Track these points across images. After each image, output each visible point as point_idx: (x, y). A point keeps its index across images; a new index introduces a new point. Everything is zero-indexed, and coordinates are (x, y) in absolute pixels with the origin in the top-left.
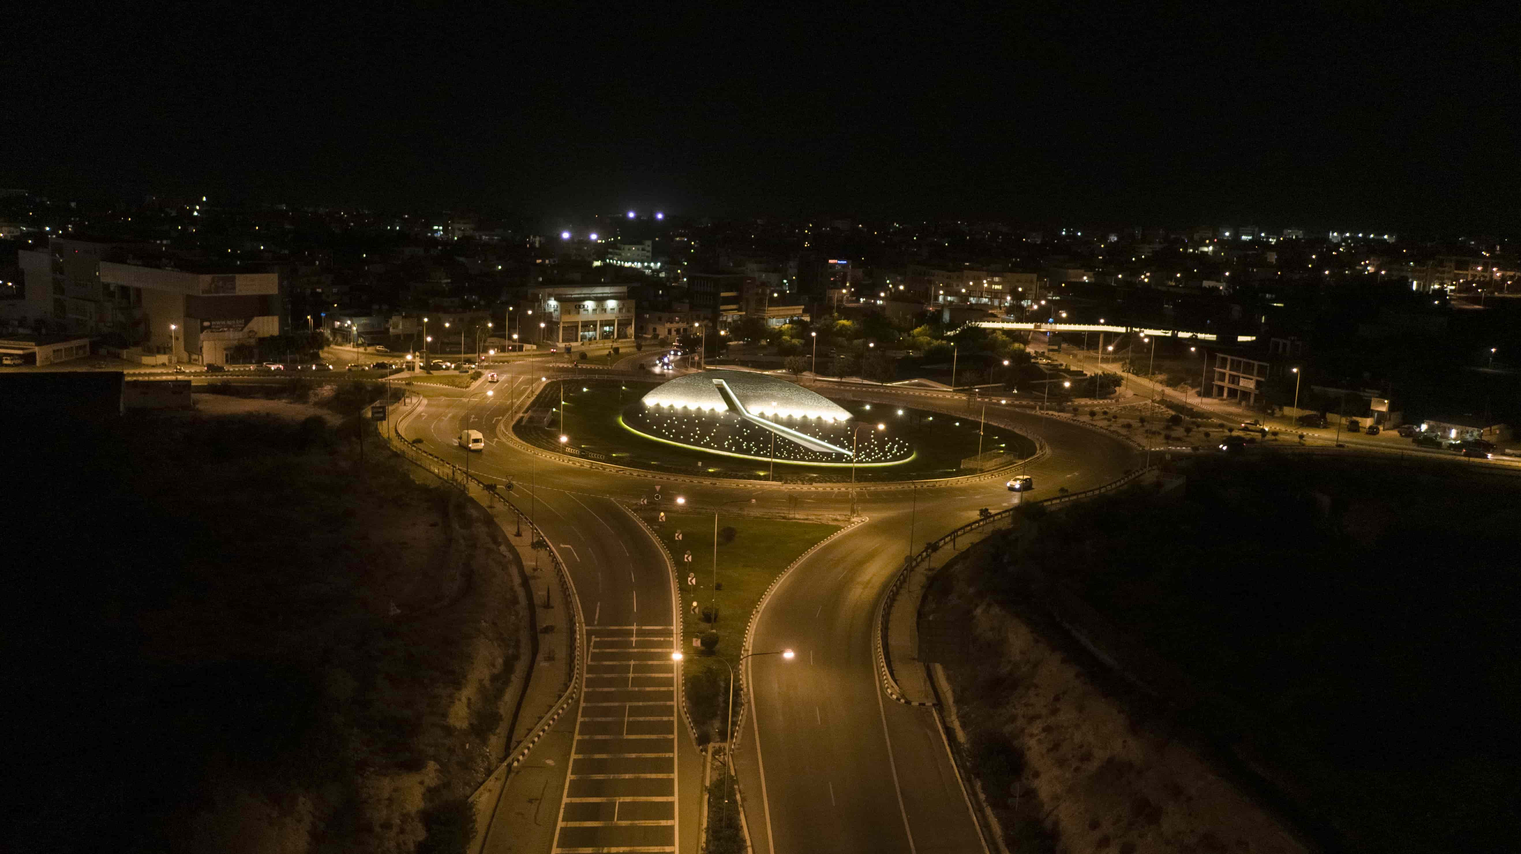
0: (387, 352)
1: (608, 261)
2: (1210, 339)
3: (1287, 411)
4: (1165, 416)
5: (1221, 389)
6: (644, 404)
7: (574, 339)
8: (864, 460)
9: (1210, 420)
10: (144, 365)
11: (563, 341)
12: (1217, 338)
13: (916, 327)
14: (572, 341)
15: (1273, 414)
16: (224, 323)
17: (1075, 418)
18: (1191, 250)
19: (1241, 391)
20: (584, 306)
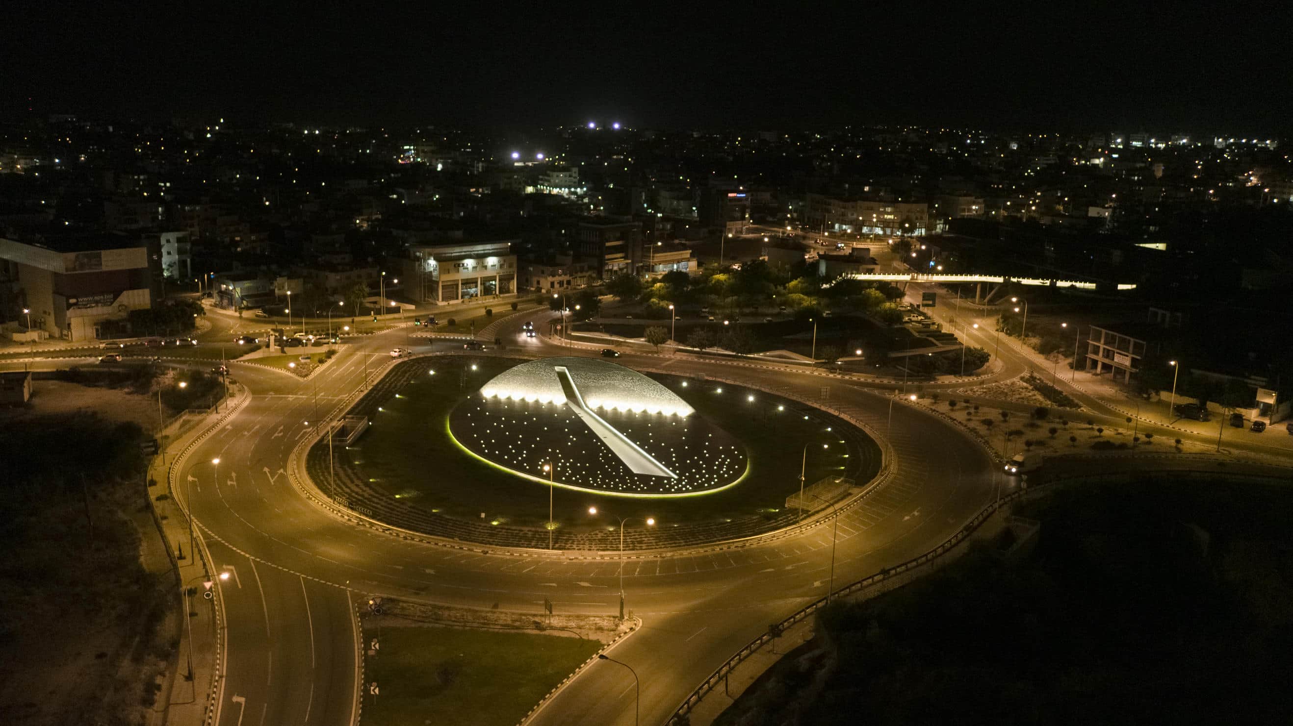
0: (265, 317)
1: (539, 186)
2: (1090, 288)
3: (1164, 395)
4: (1032, 402)
5: (1095, 363)
6: (481, 394)
7: (455, 296)
8: (684, 489)
9: (1079, 410)
10: (15, 341)
11: (443, 300)
12: (1096, 286)
13: (791, 280)
14: (452, 298)
15: (1149, 398)
16: (91, 298)
17: (933, 408)
18: (1083, 162)
19: (1115, 367)
20: (463, 264)
